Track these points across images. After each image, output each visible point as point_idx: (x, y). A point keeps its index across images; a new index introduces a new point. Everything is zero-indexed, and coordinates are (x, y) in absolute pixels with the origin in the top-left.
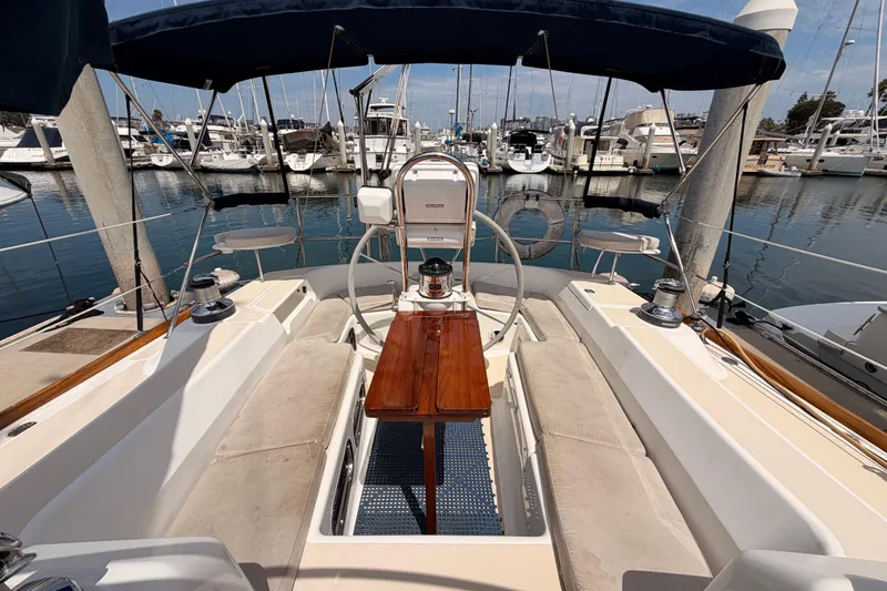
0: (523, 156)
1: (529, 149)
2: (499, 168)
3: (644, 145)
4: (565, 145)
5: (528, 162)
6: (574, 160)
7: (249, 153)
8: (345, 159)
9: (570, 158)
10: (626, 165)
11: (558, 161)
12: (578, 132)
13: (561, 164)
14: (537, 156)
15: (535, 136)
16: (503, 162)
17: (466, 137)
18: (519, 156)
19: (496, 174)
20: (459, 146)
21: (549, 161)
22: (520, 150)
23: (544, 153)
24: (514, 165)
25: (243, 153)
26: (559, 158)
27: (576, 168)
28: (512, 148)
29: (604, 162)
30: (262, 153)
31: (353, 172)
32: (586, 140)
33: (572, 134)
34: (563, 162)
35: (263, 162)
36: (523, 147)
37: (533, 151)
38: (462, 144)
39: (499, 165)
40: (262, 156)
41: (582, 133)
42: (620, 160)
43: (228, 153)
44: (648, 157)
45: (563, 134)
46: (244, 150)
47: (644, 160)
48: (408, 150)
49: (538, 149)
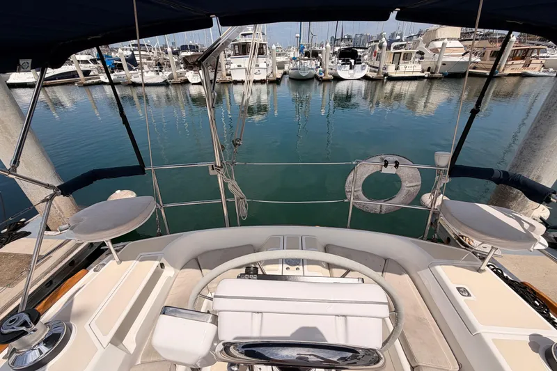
0: (348, 67)
1: (352, 61)
2: (330, 77)
3: (437, 55)
4: (379, 57)
5: (352, 71)
6: (385, 68)
7: (160, 71)
8: (224, 73)
9: (382, 66)
10: (423, 72)
11: (374, 69)
12: (389, 47)
13: (375, 72)
14: (358, 67)
15: (357, 52)
16: (333, 71)
17: (307, 54)
18: (345, 67)
19: (328, 81)
20: (303, 61)
21: (366, 69)
22: (346, 62)
23: (363, 64)
24: (341, 74)
25: (157, 71)
26: (374, 67)
27: (386, 75)
28: (340, 61)
29: (408, 69)
30: (169, 71)
31: (230, 82)
32: (395, 53)
33: (385, 49)
34: (377, 70)
35: (171, 77)
36: (348, 60)
37: (355, 63)
38: (305, 60)
39: (331, 74)
40: (170, 73)
41: (392, 48)
42: (419, 67)
43: (147, 72)
44: (440, 64)
45: (377, 49)
46: (158, 69)
47: (437, 67)
48: (267, 65)
49: (358, 61)
